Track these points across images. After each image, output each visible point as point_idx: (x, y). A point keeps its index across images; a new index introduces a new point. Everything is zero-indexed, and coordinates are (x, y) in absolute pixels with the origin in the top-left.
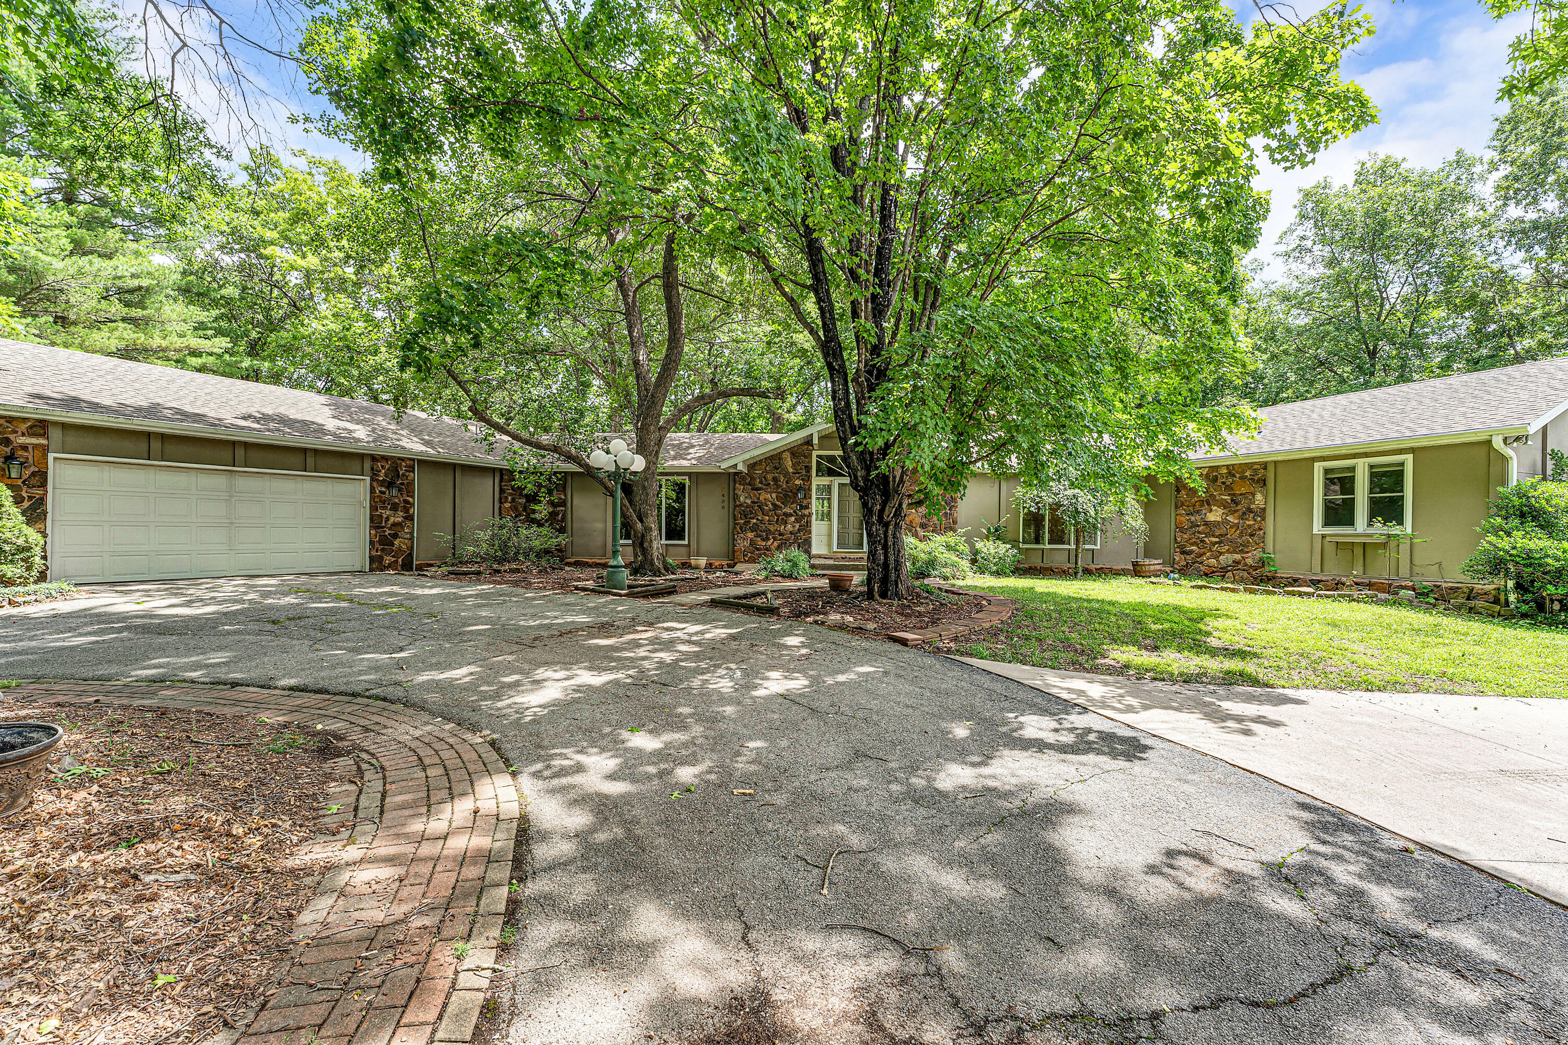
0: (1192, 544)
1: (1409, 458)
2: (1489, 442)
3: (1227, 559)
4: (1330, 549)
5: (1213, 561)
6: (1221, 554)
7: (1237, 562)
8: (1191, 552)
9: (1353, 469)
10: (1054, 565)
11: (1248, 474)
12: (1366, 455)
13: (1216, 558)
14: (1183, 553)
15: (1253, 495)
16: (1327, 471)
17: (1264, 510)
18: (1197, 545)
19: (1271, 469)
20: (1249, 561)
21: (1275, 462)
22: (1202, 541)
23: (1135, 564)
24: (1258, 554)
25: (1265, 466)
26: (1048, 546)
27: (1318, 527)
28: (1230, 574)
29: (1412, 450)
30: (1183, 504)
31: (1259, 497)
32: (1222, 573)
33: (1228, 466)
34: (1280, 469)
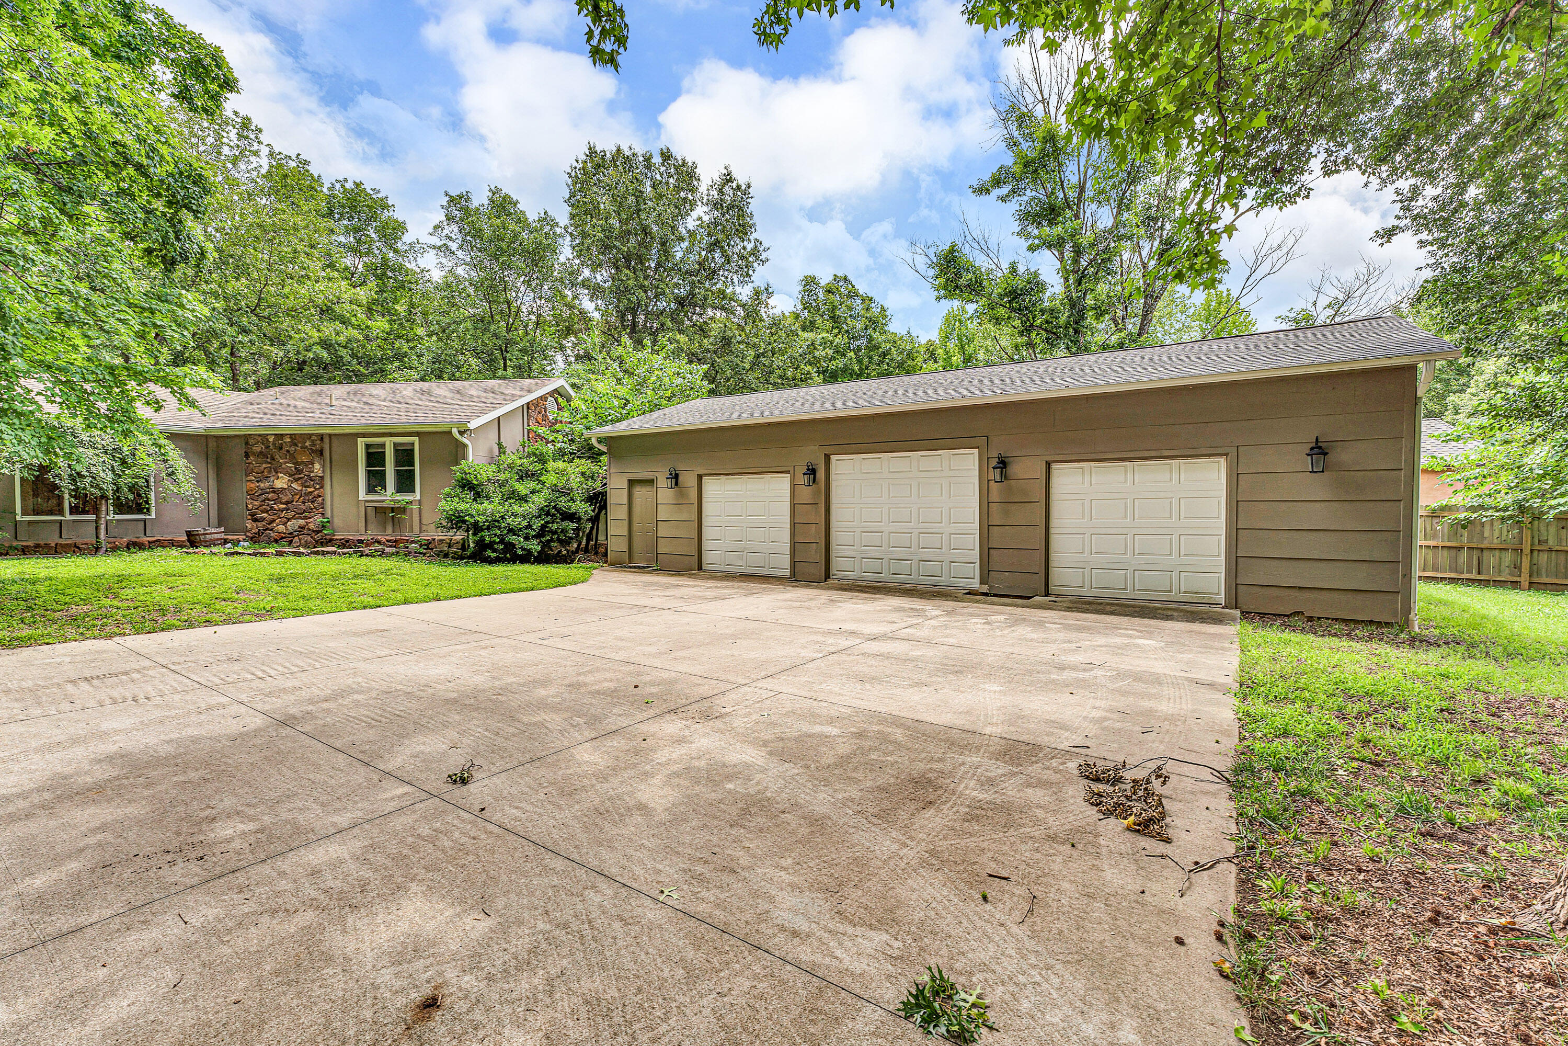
0: (263, 512)
1: (416, 440)
2: (450, 432)
3: (294, 525)
4: (371, 513)
5: (282, 527)
6: (289, 520)
7: (302, 528)
8: (263, 519)
9: (383, 445)
10: (79, 541)
11: (307, 444)
12: (391, 435)
13: (285, 524)
14: (255, 520)
15: (313, 464)
16: (368, 446)
17: (322, 477)
18: (267, 512)
19: (326, 440)
20: (311, 526)
21: (330, 435)
22: (272, 508)
23: (189, 534)
24: (319, 519)
25: (321, 437)
26: (68, 517)
27: (362, 495)
28: (296, 539)
29: (417, 434)
30: (252, 471)
31: (317, 466)
32: (289, 538)
33: (291, 435)
34: (335, 442)
